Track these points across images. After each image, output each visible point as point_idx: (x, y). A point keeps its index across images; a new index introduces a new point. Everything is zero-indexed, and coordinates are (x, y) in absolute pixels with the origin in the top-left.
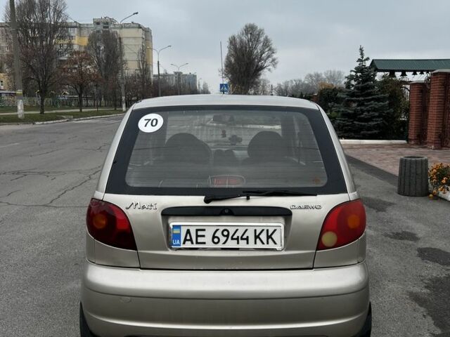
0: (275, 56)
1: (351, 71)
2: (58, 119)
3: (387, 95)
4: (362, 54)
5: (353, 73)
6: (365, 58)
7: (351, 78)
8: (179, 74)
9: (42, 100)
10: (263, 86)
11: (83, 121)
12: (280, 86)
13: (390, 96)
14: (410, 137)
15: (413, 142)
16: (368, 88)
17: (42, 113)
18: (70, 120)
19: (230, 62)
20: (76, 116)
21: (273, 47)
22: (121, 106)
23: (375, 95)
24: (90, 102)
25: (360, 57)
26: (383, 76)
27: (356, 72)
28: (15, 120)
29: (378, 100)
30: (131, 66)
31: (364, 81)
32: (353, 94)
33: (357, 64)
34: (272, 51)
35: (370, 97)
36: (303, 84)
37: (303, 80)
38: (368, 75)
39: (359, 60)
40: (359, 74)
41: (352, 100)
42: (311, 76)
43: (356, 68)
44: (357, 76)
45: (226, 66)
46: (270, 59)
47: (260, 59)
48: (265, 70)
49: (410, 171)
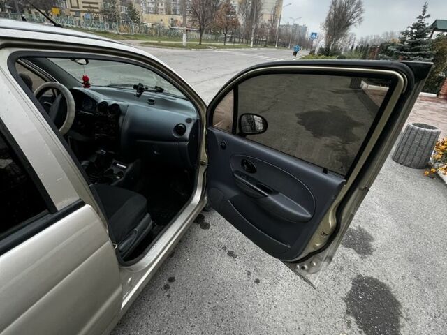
0: (362, 15)
1: (409, 27)
2: (206, 48)
3: (435, 52)
4: (424, 11)
5: (410, 29)
6: (426, 15)
7: (406, 33)
8: (296, 25)
9: (201, 36)
10: (351, 38)
11: (222, 51)
12: (362, 38)
13: (437, 53)
14: (441, 92)
15: (442, 97)
16: (419, 44)
17: (200, 43)
18: (214, 49)
19: (330, 18)
20: (218, 47)
21: (363, 8)
22: (250, 43)
23: (422, 50)
24: (237, 40)
25: (421, 14)
26: (439, 34)
27: (413, 28)
28: (180, 46)
29: (424, 56)
30: (266, 17)
31: (417, 37)
32: (402, 49)
33: (416, 21)
34: (361, 11)
35: (418, 53)
36: (380, 39)
37: (380, 36)
38: (423, 31)
39: (420, 17)
40: (414, 30)
41: (400, 54)
42: (387, 33)
43: (414, 25)
44: (412, 32)
45: (327, 21)
46: (358, 18)
47: (351, 17)
48: (353, 26)
49: (413, 140)
